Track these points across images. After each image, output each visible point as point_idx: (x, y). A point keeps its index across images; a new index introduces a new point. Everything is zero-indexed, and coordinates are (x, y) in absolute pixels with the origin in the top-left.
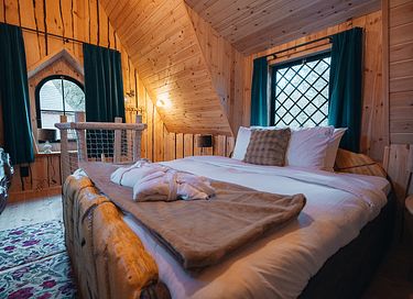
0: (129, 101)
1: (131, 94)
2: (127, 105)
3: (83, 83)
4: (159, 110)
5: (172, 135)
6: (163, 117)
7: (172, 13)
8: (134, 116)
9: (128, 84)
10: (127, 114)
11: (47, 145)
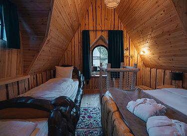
0: (126, 53)
1: (127, 49)
2: (125, 55)
3: (107, 47)
4: (141, 56)
5: (148, 69)
6: (143, 59)
7: (157, 2)
8: (128, 60)
9: (126, 45)
10: (125, 59)
11: (94, 72)
